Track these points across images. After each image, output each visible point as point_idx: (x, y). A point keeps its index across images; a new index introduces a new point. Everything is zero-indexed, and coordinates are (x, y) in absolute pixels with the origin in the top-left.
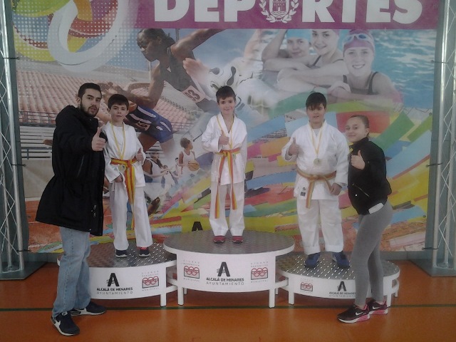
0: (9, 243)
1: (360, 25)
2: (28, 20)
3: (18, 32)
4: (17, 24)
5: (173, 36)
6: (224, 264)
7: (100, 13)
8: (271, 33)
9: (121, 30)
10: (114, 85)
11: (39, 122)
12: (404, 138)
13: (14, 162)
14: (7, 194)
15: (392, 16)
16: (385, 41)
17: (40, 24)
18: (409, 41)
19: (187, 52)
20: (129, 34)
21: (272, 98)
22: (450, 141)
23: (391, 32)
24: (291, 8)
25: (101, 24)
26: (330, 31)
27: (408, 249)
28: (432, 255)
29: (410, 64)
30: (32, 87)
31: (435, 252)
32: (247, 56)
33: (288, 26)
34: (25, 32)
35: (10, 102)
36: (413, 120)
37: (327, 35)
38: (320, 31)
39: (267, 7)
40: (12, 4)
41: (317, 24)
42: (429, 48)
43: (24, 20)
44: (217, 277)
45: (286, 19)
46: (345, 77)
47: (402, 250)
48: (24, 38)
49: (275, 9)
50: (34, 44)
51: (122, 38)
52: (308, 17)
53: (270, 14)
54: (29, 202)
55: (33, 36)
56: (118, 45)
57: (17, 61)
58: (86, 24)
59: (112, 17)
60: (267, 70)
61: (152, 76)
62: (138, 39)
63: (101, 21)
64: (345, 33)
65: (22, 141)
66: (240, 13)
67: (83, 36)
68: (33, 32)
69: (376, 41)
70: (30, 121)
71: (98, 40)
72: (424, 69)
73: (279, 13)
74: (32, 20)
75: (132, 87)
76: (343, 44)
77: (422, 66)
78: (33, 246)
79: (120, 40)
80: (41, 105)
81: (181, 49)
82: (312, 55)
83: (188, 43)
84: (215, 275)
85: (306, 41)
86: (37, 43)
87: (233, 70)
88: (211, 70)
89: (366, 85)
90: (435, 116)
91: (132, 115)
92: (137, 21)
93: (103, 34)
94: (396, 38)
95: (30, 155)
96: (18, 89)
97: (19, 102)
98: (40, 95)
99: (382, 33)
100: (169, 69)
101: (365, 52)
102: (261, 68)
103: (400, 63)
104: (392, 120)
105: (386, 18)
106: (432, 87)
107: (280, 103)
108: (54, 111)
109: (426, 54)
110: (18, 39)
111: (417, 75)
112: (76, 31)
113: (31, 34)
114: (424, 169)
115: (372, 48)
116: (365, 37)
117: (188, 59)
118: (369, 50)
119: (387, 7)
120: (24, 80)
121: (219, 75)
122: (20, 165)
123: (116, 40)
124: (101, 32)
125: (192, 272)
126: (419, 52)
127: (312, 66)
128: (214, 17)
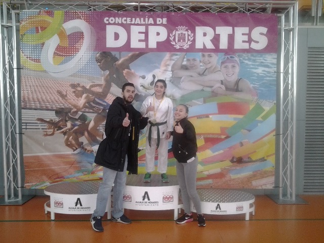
0: (12, 183)
1: (231, 50)
2: (29, 46)
3: (23, 53)
4: (23, 48)
5: (117, 56)
6: (146, 193)
7: (73, 42)
8: (177, 55)
9: (86, 52)
10: (81, 85)
11: (34, 107)
12: (259, 118)
13: (18, 132)
14: (12, 151)
15: (250, 45)
16: (246, 60)
17: (36, 49)
18: (260, 60)
19: (126, 65)
20: (91, 55)
21: (178, 94)
22: (288, 120)
23: (249, 55)
24: (189, 40)
25: (73, 49)
26: (212, 54)
27: (264, 187)
28: (279, 191)
29: (261, 73)
30: (30, 86)
31: (281, 190)
32: (163, 68)
33: (187, 51)
34: (27, 53)
35: (16, 95)
36: (264, 107)
37: (211, 56)
38: (206, 54)
39: (174, 39)
40: (21, 36)
41: (204, 50)
42: (273, 64)
43: (27, 46)
44: (142, 201)
45: (186, 47)
46: (222, 81)
47: (260, 188)
48: (26, 56)
49: (179, 41)
50: (32, 60)
51: (86, 57)
52: (199, 45)
53: (176, 44)
54: (26, 157)
55: (32, 55)
56: (84, 61)
57: (22, 70)
58: (64, 49)
59: (80, 44)
60: (174, 77)
61: (104, 80)
62: (96, 58)
63: (73, 47)
64: (221, 55)
65: (22, 119)
66: (158, 43)
67: (62, 55)
68: (32, 53)
69: (240, 60)
70: (28, 106)
71: (72, 58)
72: (270, 77)
73: (181, 43)
74: (31, 46)
75: (92, 86)
76: (220, 61)
77: (269, 75)
78: (27, 184)
79: (85, 58)
80: (35, 97)
81: (122, 64)
82: (201, 67)
83: (126, 60)
84: (141, 200)
85: (198, 60)
86: (34, 60)
87: (154, 77)
88: (140, 77)
89: (235, 87)
90: (278, 105)
91: (92, 103)
92: (96, 47)
93: (75, 54)
94: (252, 58)
95: (28, 127)
96: (22, 87)
97: (22, 95)
98: (35, 90)
99: (244, 55)
100: (115, 76)
101: (234, 66)
102: (171, 75)
103: (255, 73)
104: (252, 107)
105: (246, 46)
106: (275, 88)
107: (183, 97)
108: (43, 100)
109: (271, 68)
110: (23, 57)
111: (266, 80)
112: (59, 53)
113: (31, 54)
114: (272, 137)
115: (238, 64)
116: (234, 58)
117: (126, 70)
118: (236, 65)
119: (247, 40)
120: (25, 82)
121: (145, 79)
122: (21, 133)
123: (82, 58)
124: (74, 53)
125: (127, 198)
126: (267, 66)
127: (202, 74)
128: (142, 45)
